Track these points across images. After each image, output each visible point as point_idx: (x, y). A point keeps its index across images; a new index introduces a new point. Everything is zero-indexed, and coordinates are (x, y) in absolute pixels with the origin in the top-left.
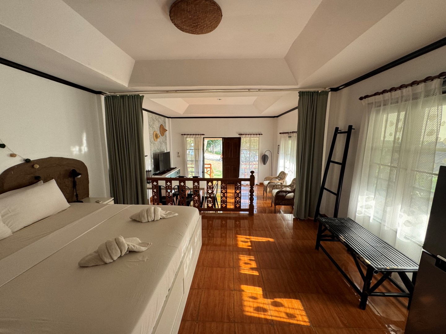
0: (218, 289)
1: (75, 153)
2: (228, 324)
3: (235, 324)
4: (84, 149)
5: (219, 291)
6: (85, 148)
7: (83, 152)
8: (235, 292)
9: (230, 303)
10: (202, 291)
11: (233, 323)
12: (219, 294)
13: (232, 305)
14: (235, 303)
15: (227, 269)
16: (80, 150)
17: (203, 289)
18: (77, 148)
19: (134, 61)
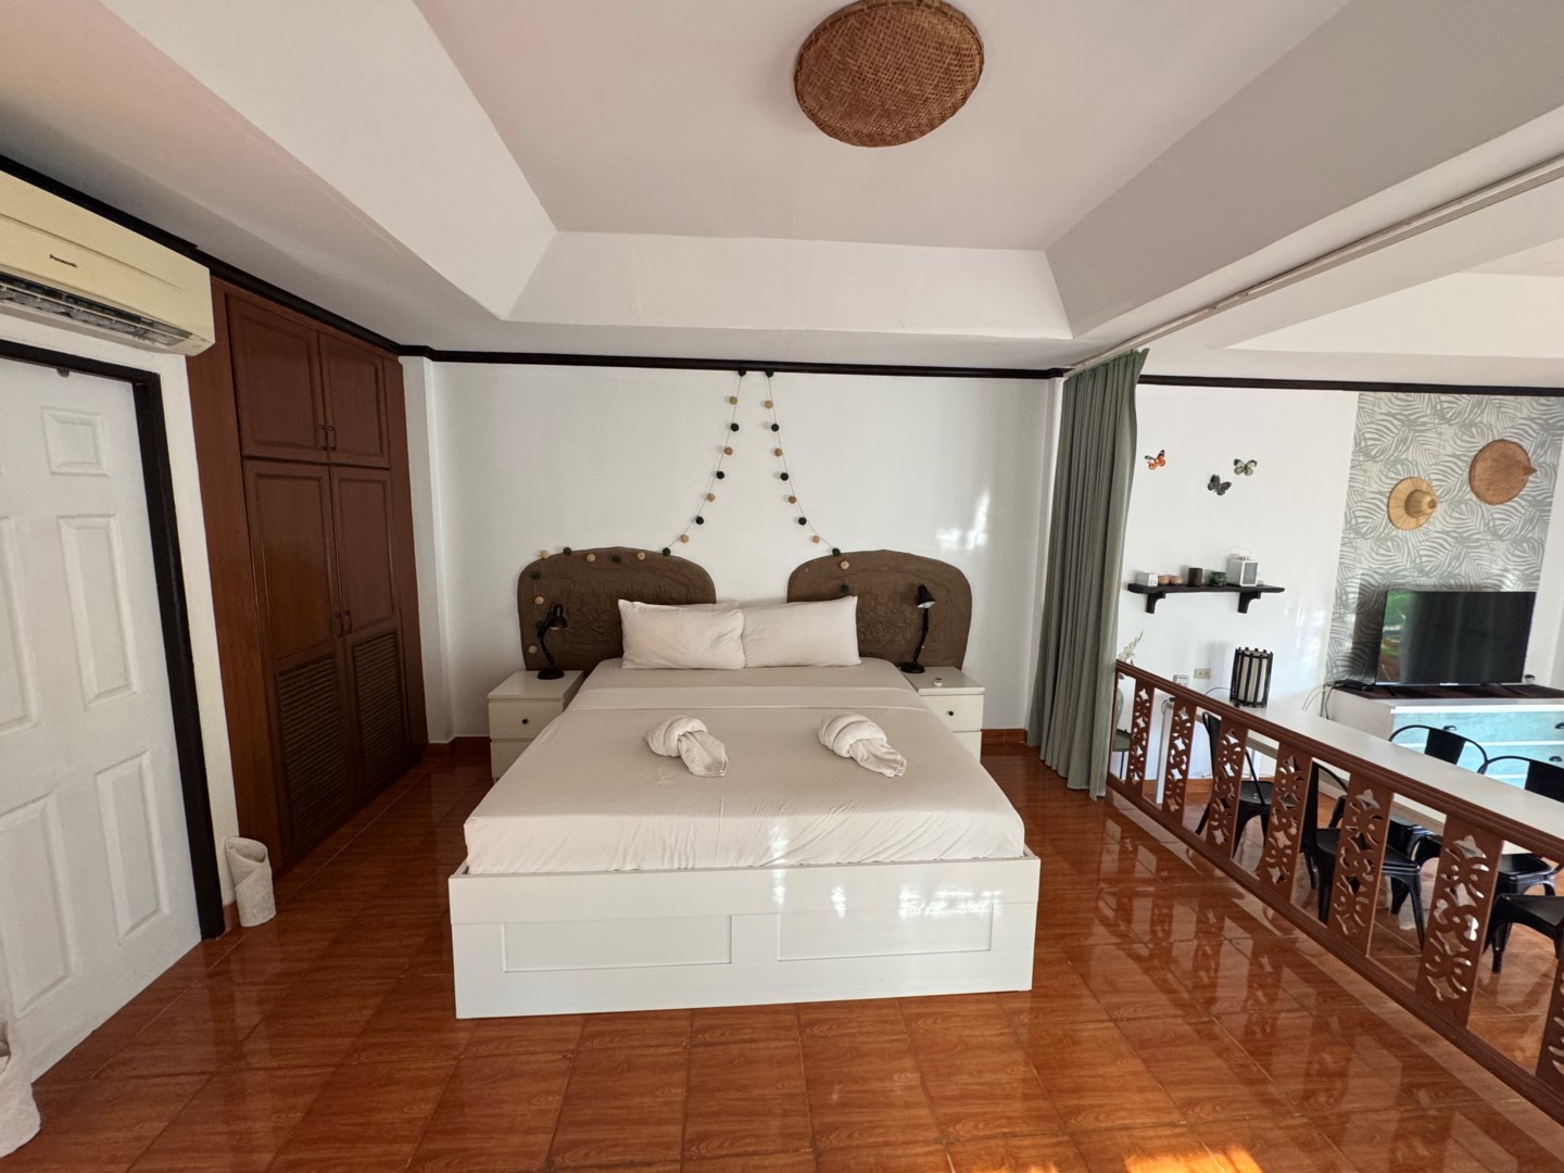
0: (808, 1089)
1: (945, 546)
2: (679, 1138)
3: (677, 1161)
4: (976, 538)
5: (804, 1094)
6: (978, 536)
7: (971, 546)
8: (811, 1157)
9: (754, 1140)
10: (794, 1039)
11: (682, 1155)
12: (789, 1097)
13: (750, 1149)
14: (756, 1158)
15: (924, 1112)
16: (963, 540)
17: (801, 1041)
18: (955, 534)
19: (1042, 254)
